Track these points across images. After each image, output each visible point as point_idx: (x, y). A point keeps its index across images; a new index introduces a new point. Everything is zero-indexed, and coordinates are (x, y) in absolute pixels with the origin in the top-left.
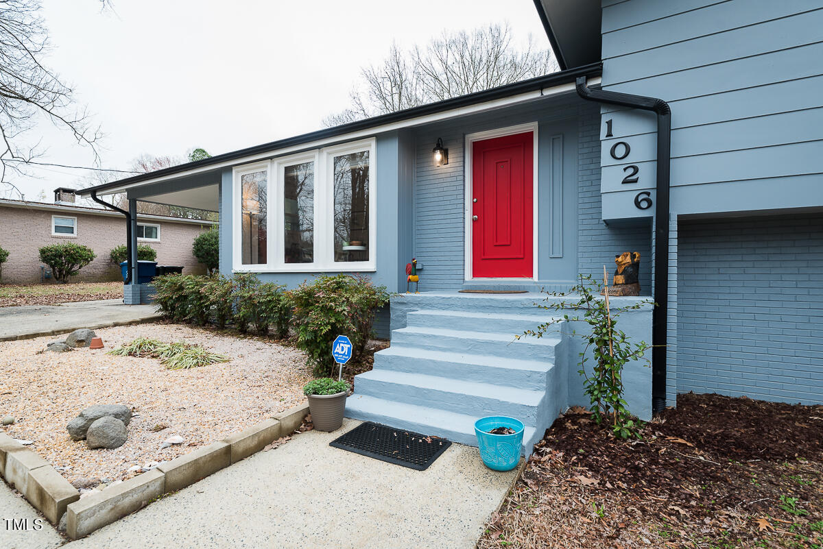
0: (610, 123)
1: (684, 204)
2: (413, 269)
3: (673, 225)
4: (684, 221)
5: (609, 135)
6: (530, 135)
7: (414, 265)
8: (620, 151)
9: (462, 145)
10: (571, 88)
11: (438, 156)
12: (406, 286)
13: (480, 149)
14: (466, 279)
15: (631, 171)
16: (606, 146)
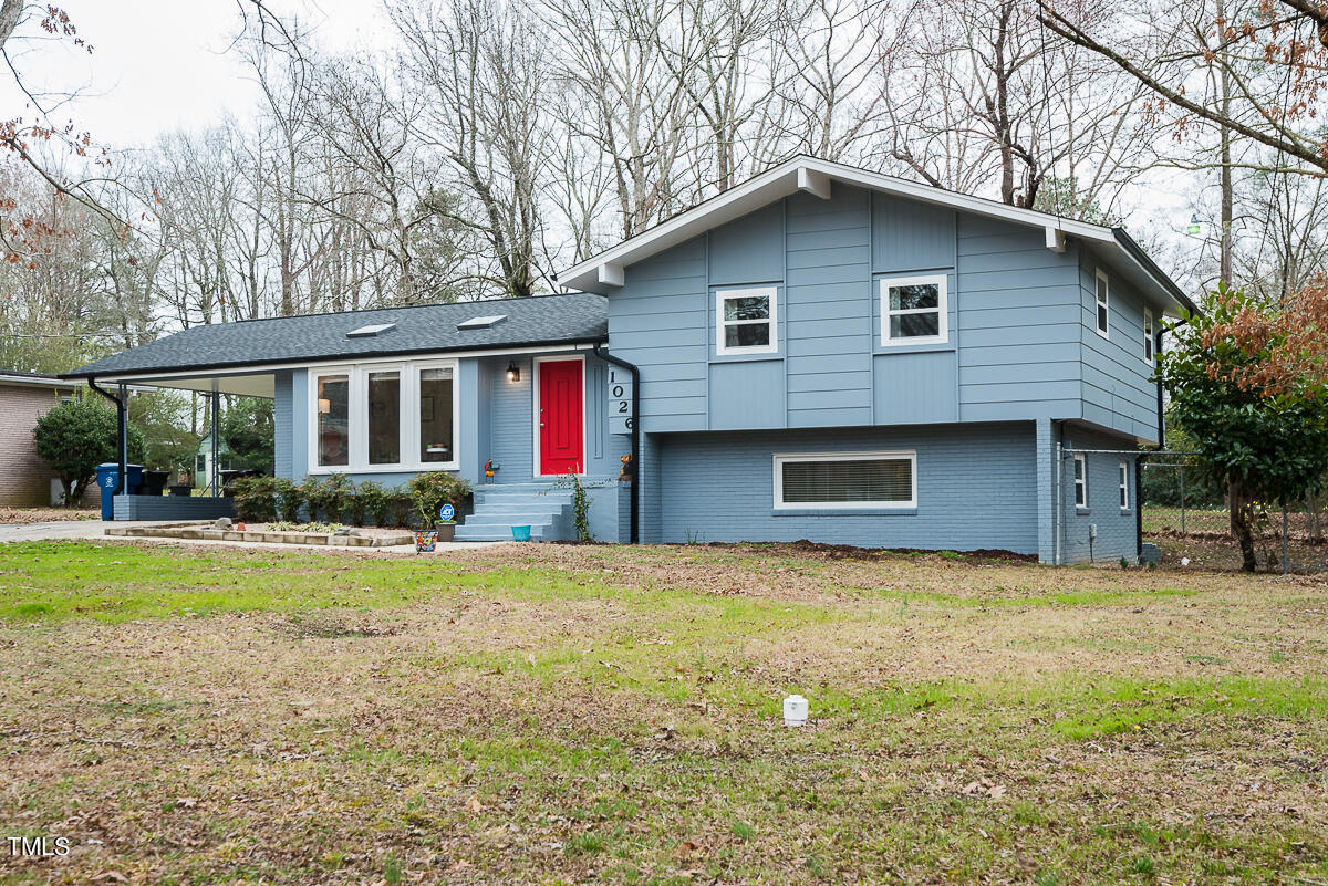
0: (613, 373)
1: (650, 425)
2: (489, 467)
3: (642, 438)
4: (649, 435)
5: (613, 381)
6: (581, 361)
7: (491, 464)
8: (618, 392)
9: (529, 366)
10: (592, 347)
11: (511, 375)
12: (485, 479)
13: (546, 368)
14: (535, 476)
15: (623, 405)
16: (611, 387)
